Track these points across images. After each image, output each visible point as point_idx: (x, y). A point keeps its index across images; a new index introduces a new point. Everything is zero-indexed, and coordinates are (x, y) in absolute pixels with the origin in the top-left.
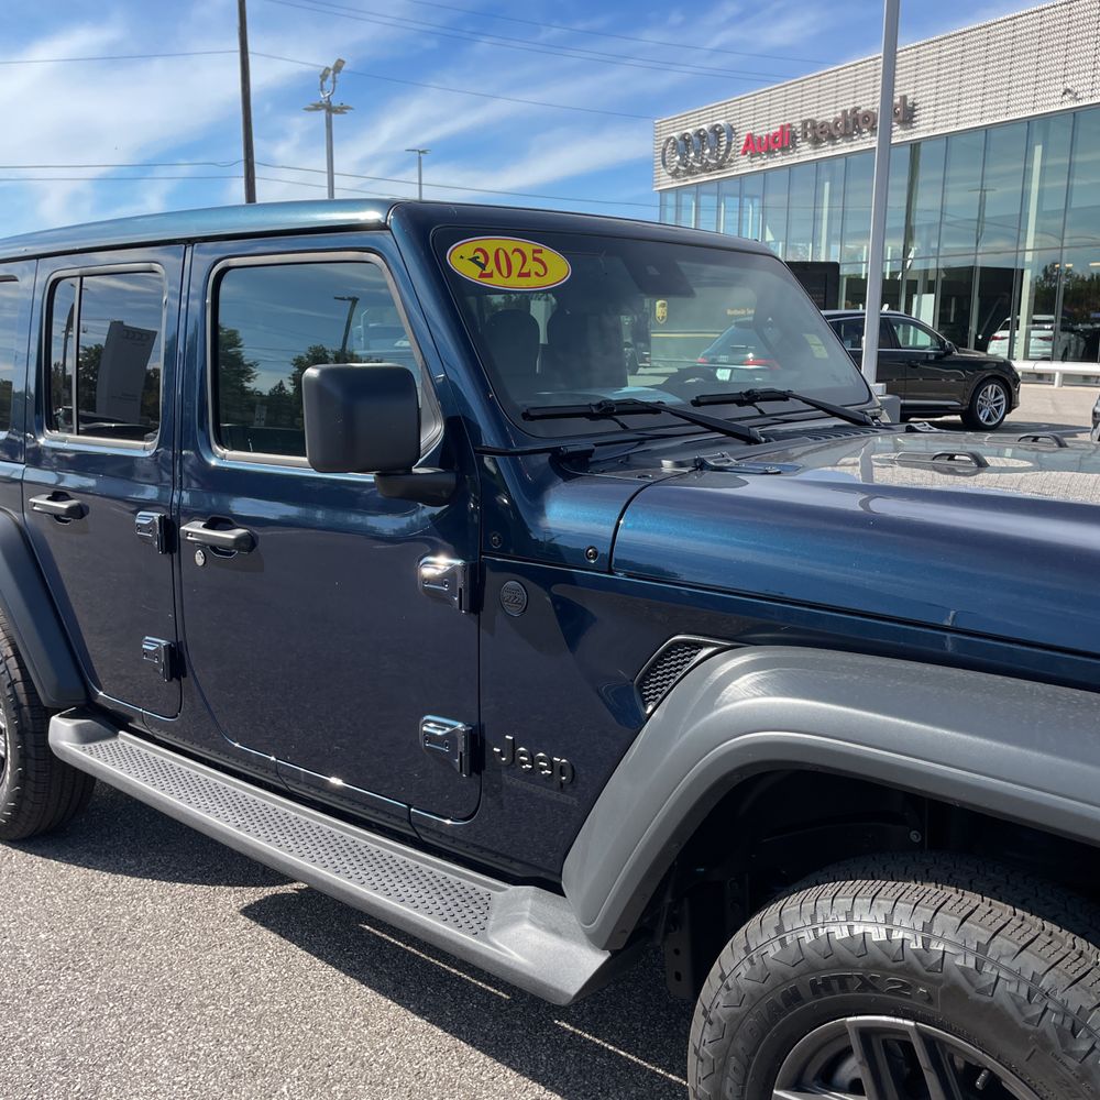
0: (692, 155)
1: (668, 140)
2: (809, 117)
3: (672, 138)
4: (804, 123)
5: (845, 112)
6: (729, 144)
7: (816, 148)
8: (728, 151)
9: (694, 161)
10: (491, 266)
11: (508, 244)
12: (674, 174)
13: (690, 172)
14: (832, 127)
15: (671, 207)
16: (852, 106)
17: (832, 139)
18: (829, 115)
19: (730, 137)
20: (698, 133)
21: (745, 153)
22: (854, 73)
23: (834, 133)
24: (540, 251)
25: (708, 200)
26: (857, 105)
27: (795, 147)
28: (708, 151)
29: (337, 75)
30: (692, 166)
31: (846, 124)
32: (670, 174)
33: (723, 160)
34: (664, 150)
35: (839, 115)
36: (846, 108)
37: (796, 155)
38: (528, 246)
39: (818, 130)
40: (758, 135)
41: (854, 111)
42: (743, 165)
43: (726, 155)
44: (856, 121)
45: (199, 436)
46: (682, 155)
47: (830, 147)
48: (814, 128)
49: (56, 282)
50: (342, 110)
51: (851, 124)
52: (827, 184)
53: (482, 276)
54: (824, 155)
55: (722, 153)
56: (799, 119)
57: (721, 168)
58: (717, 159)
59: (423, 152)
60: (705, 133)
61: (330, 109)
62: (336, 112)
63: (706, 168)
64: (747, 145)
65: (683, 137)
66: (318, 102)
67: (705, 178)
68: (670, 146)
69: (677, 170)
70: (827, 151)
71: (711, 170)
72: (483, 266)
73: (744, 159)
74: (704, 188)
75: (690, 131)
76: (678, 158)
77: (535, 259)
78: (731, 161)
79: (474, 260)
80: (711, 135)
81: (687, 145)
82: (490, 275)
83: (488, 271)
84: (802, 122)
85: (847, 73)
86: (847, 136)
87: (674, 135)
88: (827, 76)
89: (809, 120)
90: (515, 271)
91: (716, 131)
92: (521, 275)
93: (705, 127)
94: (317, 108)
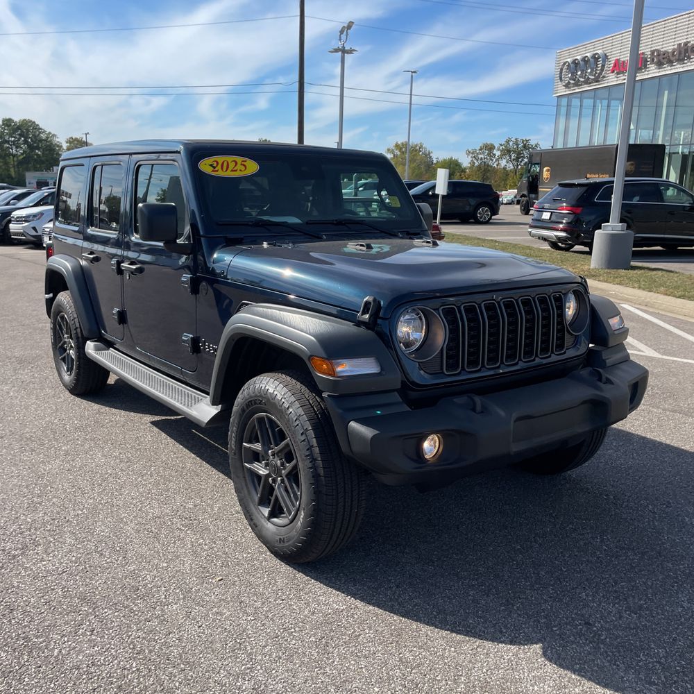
0: (579, 73)
1: (565, 63)
2: (656, 48)
3: (567, 62)
4: (653, 52)
5: (680, 44)
6: (603, 66)
7: (659, 69)
8: (602, 70)
9: (580, 77)
10: (219, 167)
11: (230, 158)
12: (567, 86)
13: (577, 84)
14: (670, 55)
15: (564, 106)
16: (685, 41)
17: (671, 62)
18: (669, 47)
19: (604, 61)
20: (584, 59)
21: (613, 72)
22: (688, 19)
23: (672, 59)
24: (245, 161)
25: (588, 102)
26: (688, 40)
27: (646, 67)
28: (589, 71)
29: (349, 31)
30: (579, 80)
31: (680, 53)
32: (564, 86)
33: (599, 77)
34: (562, 69)
35: (676, 47)
36: (680, 42)
37: (647, 73)
38: (239, 159)
39: (661, 57)
40: (622, 60)
41: (686, 44)
42: (612, 79)
43: (600, 74)
44: (686, 51)
45: (130, 231)
46: (573, 74)
47: (669, 68)
48: (659, 55)
49: (95, 167)
50: (351, 51)
51: (683, 53)
52: (666, 92)
53: (213, 171)
54: (664, 73)
55: (598, 72)
56: (650, 50)
57: (597, 81)
58: (595, 76)
59: (414, 72)
60: (588, 59)
61: (344, 51)
62: (348, 53)
63: (587, 82)
64: (615, 66)
65: (574, 62)
66: (337, 47)
67: (586, 88)
68: (566, 67)
69: (569, 83)
70: (667, 70)
71: (590, 83)
72: (214, 168)
73: (613, 76)
74: (585, 94)
75: (579, 58)
76: (570, 75)
77: (242, 164)
78: (604, 77)
79: (211, 165)
80: (592, 60)
81: (576, 67)
82: (217, 171)
83: (216, 169)
84: (651, 51)
85: (683, 19)
86: (681, 61)
87: (569, 60)
88: (670, 21)
89: (656, 50)
90: (230, 169)
91: (596, 58)
92: (232, 171)
93: (588, 55)
94: (336, 51)
